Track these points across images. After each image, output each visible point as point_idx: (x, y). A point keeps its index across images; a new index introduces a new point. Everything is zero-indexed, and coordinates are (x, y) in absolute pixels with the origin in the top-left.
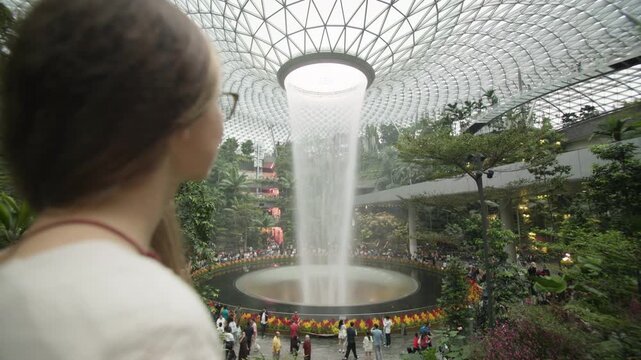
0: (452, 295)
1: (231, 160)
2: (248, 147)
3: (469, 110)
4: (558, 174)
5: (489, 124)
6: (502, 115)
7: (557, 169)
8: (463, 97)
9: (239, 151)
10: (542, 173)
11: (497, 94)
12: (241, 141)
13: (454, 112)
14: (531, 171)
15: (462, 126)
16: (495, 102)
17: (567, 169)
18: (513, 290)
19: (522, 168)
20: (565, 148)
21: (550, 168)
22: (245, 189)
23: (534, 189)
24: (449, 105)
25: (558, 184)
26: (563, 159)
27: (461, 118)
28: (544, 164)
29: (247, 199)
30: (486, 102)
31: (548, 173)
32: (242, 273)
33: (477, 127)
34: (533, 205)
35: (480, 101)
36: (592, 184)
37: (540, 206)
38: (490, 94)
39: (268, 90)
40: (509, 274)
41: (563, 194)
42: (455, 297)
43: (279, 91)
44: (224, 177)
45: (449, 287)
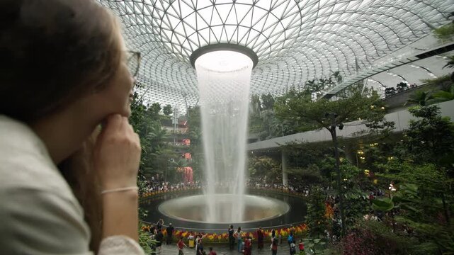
0: (314, 214)
1: (155, 119)
2: (168, 109)
3: (323, 85)
4: (386, 127)
5: (336, 95)
6: (345, 89)
7: (385, 124)
8: (319, 76)
9: (161, 112)
10: (375, 127)
11: (341, 74)
12: (163, 105)
13: (313, 86)
14: (368, 126)
15: (318, 95)
16: (340, 79)
17: (392, 124)
18: (359, 209)
19: (362, 123)
20: (387, 111)
21: (380, 124)
22: (165, 140)
23: (368, 139)
24: (309, 81)
25: (387, 135)
26: (389, 117)
27: (317, 90)
28: (377, 121)
29: (166, 147)
30: (334, 80)
31: (379, 127)
32: (161, 201)
33: (329, 96)
34: (367, 150)
35: (330, 79)
36: (410, 134)
37: (372, 151)
38: (336, 74)
39: (183, 69)
40: (356, 197)
41: (389, 142)
42: (318, 215)
43: (190, 70)
44: (150, 130)
45: (312, 208)
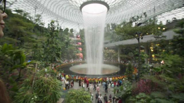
0: (128, 72)
1: (67, 34)
2: (72, 30)
3: (138, 19)
4: (162, 38)
5: (143, 23)
6: (148, 20)
7: (163, 37)
8: (137, 14)
9: (69, 32)
10: (158, 38)
11: (147, 14)
12: (70, 29)
13: (133, 19)
14: (155, 37)
15: (136, 23)
16: (146, 16)
17: (165, 37)
18: (146, 71)
19: (152, 36)
20: (166, 30)
21: (160, 36)
22: (71, 43)
23: (155, 43)
24: (132, 17)
25: (162, 41)
26: (164, 34)
27: (135, 21)
28: (159, 35)
29: (72, 46)
30: (144, 16)
31: (160, 38)
32: (71, 66)
33: (140, 24)
34: (154, 47)
35: (142, 16)
36: (172, 41)
38: (145, 14)
39: (77, 13)
40: (145, 67)
41: (163, 44)
42: (130, 73)
43: (80, 13)
44: (65, 39)
45: (128, 70)
